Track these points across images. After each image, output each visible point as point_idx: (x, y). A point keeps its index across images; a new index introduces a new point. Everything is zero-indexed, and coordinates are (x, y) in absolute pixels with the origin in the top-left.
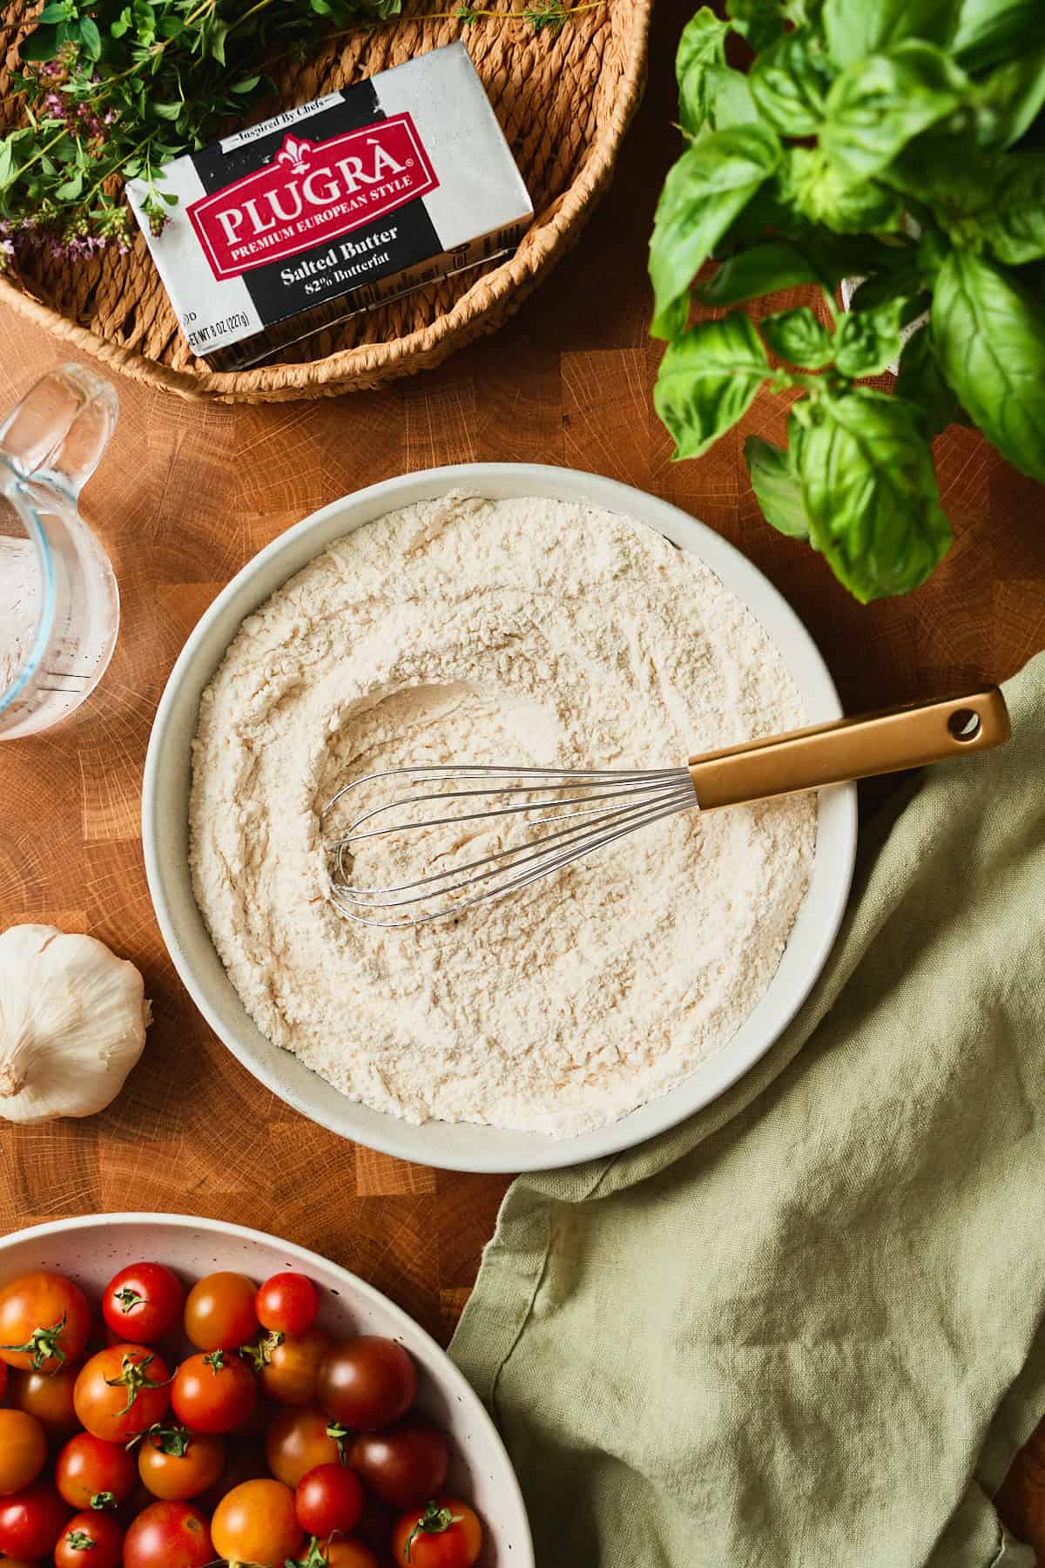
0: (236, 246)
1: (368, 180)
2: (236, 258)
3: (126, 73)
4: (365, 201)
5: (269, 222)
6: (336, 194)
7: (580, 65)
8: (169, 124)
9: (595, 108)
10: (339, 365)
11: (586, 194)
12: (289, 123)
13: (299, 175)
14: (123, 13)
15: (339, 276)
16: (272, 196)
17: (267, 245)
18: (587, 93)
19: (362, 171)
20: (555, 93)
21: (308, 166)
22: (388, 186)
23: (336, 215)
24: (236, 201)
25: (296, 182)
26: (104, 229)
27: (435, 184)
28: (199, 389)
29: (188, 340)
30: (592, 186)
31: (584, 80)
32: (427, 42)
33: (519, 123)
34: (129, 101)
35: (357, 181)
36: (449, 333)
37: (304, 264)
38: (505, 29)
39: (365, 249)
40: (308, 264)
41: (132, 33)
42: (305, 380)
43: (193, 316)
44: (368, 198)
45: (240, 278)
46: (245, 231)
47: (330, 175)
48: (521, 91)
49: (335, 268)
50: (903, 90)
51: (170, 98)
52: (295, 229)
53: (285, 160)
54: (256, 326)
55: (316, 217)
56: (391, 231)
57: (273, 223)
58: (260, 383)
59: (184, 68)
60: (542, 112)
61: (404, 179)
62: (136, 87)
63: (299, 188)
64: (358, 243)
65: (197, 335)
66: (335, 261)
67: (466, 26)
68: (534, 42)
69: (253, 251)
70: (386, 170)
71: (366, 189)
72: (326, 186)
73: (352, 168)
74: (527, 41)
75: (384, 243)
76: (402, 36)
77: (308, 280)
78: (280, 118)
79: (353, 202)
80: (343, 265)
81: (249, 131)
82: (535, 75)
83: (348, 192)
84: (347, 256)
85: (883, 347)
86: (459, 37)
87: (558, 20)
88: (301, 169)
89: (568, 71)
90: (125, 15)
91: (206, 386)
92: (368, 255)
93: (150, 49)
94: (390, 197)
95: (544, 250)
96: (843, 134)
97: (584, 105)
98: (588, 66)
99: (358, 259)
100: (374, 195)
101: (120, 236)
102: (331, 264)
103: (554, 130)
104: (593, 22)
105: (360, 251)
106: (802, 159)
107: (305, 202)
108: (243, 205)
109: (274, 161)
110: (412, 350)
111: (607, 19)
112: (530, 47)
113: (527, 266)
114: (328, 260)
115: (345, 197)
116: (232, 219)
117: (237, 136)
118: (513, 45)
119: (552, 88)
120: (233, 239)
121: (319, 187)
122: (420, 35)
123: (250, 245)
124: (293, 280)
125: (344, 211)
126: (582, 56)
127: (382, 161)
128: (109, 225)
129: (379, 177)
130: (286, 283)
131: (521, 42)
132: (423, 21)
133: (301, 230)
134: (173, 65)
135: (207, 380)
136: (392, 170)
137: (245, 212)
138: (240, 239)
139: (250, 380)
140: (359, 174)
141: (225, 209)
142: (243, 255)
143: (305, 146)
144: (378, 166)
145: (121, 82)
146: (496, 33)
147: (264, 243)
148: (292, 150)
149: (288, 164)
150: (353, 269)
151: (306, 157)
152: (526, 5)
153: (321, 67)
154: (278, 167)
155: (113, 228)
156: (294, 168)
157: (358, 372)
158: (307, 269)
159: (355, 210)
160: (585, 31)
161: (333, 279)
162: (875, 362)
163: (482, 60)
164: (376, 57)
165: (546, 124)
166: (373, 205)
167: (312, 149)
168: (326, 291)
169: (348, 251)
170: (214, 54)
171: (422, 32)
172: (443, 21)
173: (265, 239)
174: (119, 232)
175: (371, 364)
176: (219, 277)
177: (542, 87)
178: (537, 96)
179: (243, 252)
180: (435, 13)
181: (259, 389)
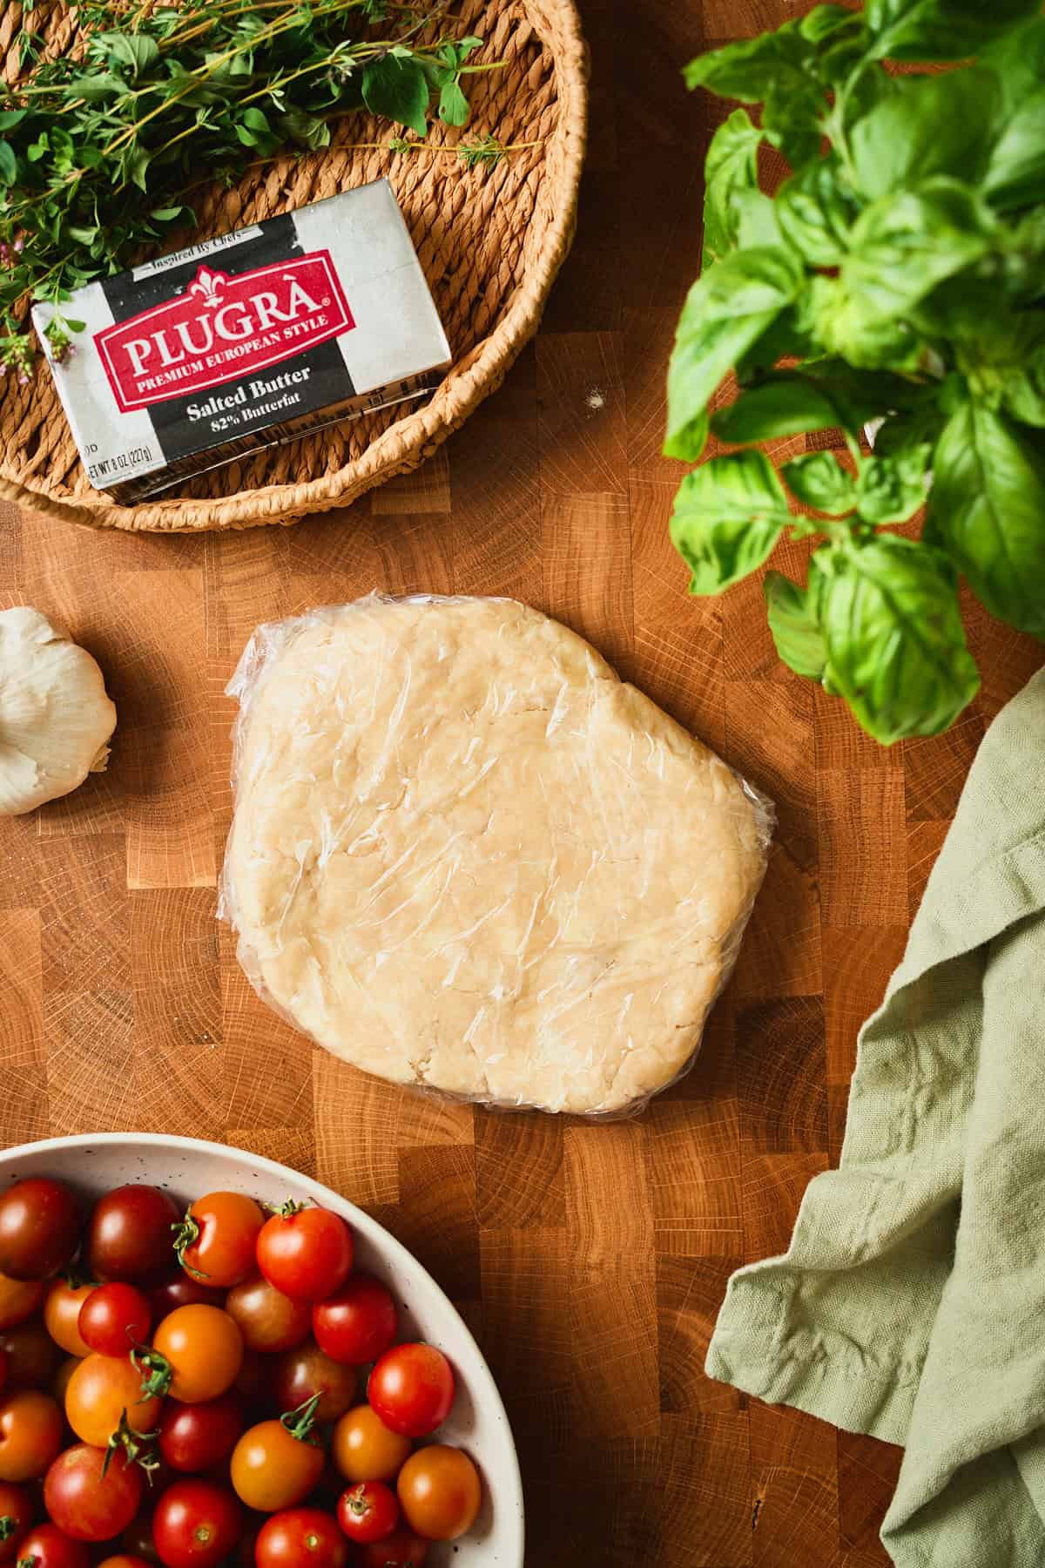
0: (143, 378)
1: (282, 317)
2: (141, 390)
3: (41, 197)
4: (278, 339)
5: (179, 354)
6: (249, 330)
7: (512, 204)
8: (84, 250)
9: (525, 248)
10: (241, 507)
11: (505, 347)
12: (204, 254)
13: (211, 308)
14: (41, 136)
15: (248, 414)
16: (182, 328)
17: (175, 378)
18: (520, 231)
19: (278, 308)
20: (485, 231)
21: (221, 299)
22: (303, 324)
23: (248, 351)
24: (144, 332)
25: (208, 315)
26: (5, 358)
27: (352, 325)
28: (97, 523)
29: (88, 472)
30: (512, 338)
31: (516, 218)
32: (356, 169)
33: (447, 260)
34: (43, 225)
35: (271, 318)
36: (356, 481)
37: (211, 400)
38: (437, 161)
39: (275, 388)
40: (216, 400)
41: (48, 158)
42: (206, 521)
43: (94, 448)
44: (282, 336)
45: (145, 411)
46: (153, 362)
47: (244, 310)
48: (451, 226)
49: (244, 406)
50: (931, 230)
51: (86, 223)
52: (205, 364)
53: (198, 291)
54: (160, 461)
55: (226, 352)
56: (303, 371)
57: (182, 356)
58: (159, 521)
59: (101, 192)
60: (471, 250)
61: (320, 318)
62: (51, 211)
63: (211, 321)
64: (269, 381)
65: (97, 467)
66: (244, 399)
67: (397, 156)
68: (466, 177)
69: (159, 384)
70: (302, 308)
71: (279, 326)
72: (238, 321)
73: (267, 304)
74: (460, 174)
75: (295, 383)
76: (332, 162)
77: (216, 417)
78: (195, 249)
79: (265, 339)
80: (252, 403)
81: (162, 260)
82: (466, 210)
83: (261, 329)
84: (256, 395)
85: (906, 493)
86: (390, 166)
87: (494, 156)
88: (214, 302)
89: (499, 209)
90: (43, 137)
91: (103, 521)
92: (279, 394)
93: (67, 174)
94: (304, 336)
95: (459, 401)
96: (868, 270)
97: (515, 244)
98: (520, 206)
99: (268, 398)
100: (288, 333)
101: (21, 365)
102: (239, 402)
103: (482, 269)
104: (528, 160)
105: (270, 390)
106: (822, 288)
107: (216, 337)
108: (152, 336)
109: (186, 292)
110: (318, 495)
111: (543, 157)
112: (462, 182)
113: (440, 417)
114: (236, 397)
115: (258, 333)
116: (139, 350)
117: (150, 265)
118: (445, 178)
119: (483, 225)
120: (140, 370)
121: (231, 320)
122: (350, 162)
123: (157, 378)
124: (199, 416)
125: (256, 348)
126: (515, 194)
127: (298, 298)
128: (10, 353)
129: (293, 315)
130: (192, 419)
131: (453, 175)
132: (353, 150)
133: (210, 365)
134: (91, 189)
135: (104, 515)
136: (307, 308)
137: (153, 343)
138: (147, 371)
139: (149, 517)
140: (273, 311)
141: (133, 339)
142: (149, 388)
143: (219, 279)
144: (294, 304)
145: (36, 205)
146: (428, 166)
147: (171, 376)
148: (206, 282)
149: (201, 297)
150: (262, 408)
151: (220, 290)
152: (461, 138)
153: (245, 191)
154: (190, 298)
155: (14, 357)
156: (206, 301)
157: (261, 516)
158: (214, 405)
159: (267, 347)
160: (519, 170)
161: (241, 418)
162: (899, 509)
163: (412, 192)
164: (302, 184)
165: (474, 263)
166: (286, 344)
167: (226, 281)
168: (233, 429)
169: (257, 388)
170: (134, 178)
171: (352, 159)
172: (374, 150)
173: (172, 372)
174: (20, 361)
175: (275, 508)
176: (123, 409)
177: (472, 224)
178: (467, 232)
179: (150, 384)
180: (366, 142)
181: (158, 527)
